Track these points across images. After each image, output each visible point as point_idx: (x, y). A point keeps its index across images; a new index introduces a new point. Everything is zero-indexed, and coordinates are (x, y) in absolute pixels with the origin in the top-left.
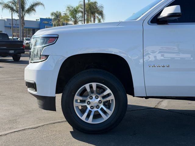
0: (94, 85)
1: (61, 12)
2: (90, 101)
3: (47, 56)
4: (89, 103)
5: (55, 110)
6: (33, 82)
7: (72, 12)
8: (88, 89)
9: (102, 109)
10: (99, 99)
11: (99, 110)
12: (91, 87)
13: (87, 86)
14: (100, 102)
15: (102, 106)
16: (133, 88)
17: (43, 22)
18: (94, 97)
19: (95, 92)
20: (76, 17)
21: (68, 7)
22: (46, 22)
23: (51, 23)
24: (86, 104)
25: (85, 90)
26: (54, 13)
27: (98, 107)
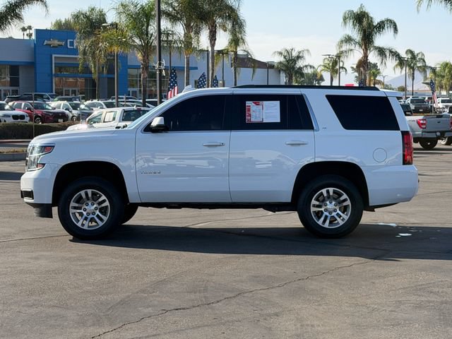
0: (89, 191)
1: (105, 11)
2: (86, 207)
3: (44, 165)
4: (85, 210)
5: (52, 217)
6: (30, 190)
7: (135, 19)
8: (84, 196)
9: (98, 216)
10: (95, 206)
11: (95, 216)
12: (87, 194)
13: (83, 193)
14: (96, 209)
15: (98, 212)
16: (127, 195)
17: (46, 42)
18: (90, 204)
19: (91, 199)
20: (147, 35)
21: (122, 5)
22: (56, 42)
23: (72, 44)
24: (82, 211)
25: (81, 197)
26: (83, 14)
27: (94, 213)
